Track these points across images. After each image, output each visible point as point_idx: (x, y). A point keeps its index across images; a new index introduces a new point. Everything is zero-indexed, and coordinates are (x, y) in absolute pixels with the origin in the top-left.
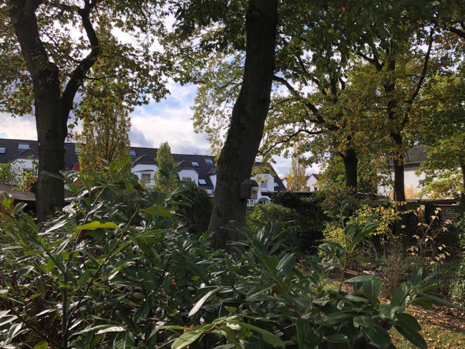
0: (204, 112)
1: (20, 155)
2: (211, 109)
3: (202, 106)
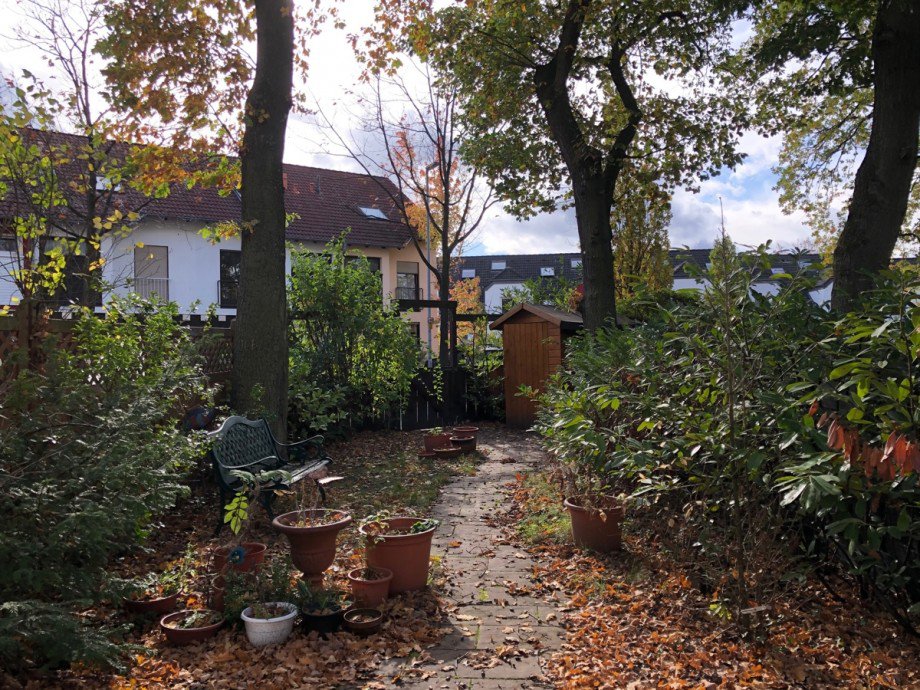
0: (798, 176)
1: (497, 278)
2: (810, 169)
3: (795, 166)
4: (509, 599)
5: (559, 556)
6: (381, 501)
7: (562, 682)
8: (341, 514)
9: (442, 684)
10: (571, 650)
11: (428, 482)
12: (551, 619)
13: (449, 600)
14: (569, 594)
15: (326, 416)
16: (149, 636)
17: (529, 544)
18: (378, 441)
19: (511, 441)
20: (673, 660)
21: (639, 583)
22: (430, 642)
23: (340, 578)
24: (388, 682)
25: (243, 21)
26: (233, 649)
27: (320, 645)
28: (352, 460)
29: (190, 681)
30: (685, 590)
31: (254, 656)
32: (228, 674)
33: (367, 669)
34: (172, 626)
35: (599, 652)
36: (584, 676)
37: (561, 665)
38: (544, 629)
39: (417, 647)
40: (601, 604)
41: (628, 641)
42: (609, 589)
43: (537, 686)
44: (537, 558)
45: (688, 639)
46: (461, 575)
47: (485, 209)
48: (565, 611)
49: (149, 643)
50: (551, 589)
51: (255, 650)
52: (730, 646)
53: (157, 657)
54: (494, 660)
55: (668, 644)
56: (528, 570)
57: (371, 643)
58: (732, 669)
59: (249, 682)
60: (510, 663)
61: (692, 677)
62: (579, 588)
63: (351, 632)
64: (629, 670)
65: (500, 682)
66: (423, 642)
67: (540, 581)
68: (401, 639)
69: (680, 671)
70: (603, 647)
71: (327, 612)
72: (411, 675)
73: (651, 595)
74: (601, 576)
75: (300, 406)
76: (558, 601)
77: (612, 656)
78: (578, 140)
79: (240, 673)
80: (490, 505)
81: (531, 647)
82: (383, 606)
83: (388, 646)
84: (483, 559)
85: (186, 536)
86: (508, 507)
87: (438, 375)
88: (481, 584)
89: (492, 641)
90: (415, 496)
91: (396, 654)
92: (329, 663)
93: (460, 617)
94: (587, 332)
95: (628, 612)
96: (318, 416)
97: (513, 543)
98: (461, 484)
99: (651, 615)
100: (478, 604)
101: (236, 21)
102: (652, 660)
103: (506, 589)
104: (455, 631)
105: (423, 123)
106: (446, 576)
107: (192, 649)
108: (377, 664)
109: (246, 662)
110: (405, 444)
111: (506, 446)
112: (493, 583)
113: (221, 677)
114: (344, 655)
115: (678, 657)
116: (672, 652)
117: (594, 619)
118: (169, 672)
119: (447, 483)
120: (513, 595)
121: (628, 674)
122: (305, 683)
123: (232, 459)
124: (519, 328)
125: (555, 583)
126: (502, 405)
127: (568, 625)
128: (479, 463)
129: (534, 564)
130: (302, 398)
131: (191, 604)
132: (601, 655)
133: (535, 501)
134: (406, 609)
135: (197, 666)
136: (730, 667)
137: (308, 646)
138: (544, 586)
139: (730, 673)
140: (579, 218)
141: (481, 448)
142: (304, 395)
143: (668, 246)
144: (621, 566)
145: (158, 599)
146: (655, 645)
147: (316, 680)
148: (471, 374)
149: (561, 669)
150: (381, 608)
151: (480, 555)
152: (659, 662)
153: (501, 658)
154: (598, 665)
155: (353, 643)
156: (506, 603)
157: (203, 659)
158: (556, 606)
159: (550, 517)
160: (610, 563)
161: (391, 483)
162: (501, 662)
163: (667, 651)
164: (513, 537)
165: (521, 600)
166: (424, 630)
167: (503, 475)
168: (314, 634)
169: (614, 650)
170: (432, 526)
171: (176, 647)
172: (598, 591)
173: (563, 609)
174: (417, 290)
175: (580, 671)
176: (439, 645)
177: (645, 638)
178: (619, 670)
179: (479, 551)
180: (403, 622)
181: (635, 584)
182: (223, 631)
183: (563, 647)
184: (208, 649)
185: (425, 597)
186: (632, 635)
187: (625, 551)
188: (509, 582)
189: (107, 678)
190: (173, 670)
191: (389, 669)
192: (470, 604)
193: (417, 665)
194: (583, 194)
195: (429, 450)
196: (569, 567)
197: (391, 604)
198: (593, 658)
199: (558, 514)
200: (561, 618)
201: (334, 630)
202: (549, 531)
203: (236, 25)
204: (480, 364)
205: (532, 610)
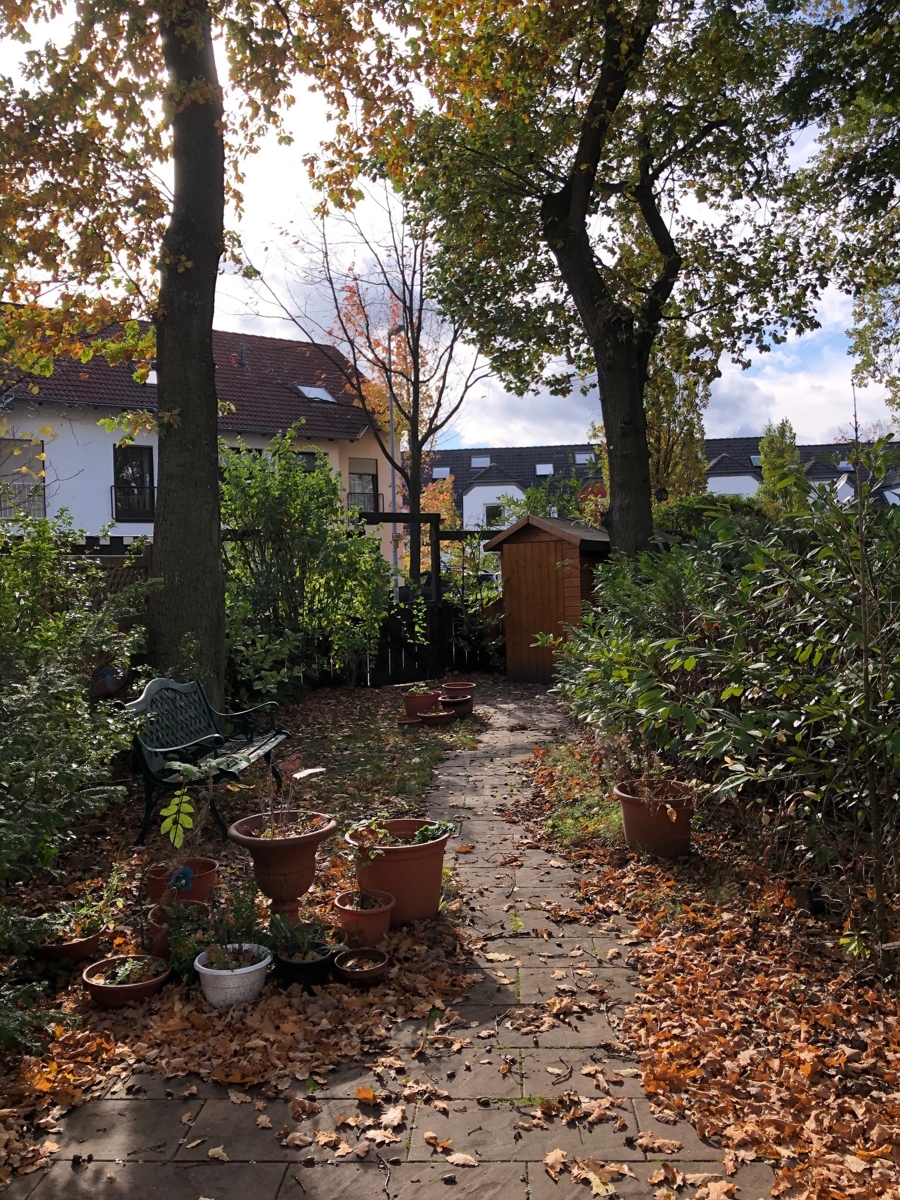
1: (478, 478)
4: (553, 927)
5: (609, 864)
6: (356, 787)
7: (647, 1052)
8: (323, 819)
9: (481, 1057)
10: (650, 1002)
11: (417, 760)
12: (614, 958)
13: (470, 932)
14: (632, 919)
15: (274, 673)
16: (68, 994)
17: (566, 847)
18: (340, 702)
19: (515, 700)
20: (793, 1016)
21: (726, 903)
22: (455, 994)
23: (319, 903)
24: (406, 1057)
25: (151, 134)
26: (185, 1012)
27: (305, 1004)
28: (309, 730)
29: (131, 1062)
30: (789, 911)
31: (216, 1021)
32: (183, 1050)
33: (374, 1037)
34: (99, 981)
35: (689, 1005)
36: (676, 1043)
37: (641, 1026)
38: (607, 972)
39: (439, 1003)
40: (679, 934)
41: (726, 988)
42: (686, 912)
43: (614, 1057)
44: (580, 866)
45: (807, 983)
46: (481, 894)
47: (467, 387)
48: (631, 944)
49: (69, 1006)
50: (607, 913)
51: (215, 1013)
52: (867, 992)
53: (83, 1026)
54: (548, 1020)
55: (781, 992)
56: (571, 886)
57: (376, 999)
58: (877, 1027)
59: (216, 1062)
60: (569, 1024)
61: (824, 1041)
62: (646, 911)
63: (346, 984)
64: (737, 1033)
65: (561, 1052)
66: (445, 995)
67: (591, 902)
68: (416, 993)
69: (807, 1032)
70: (694, 997)
71: (313, 956)
72: (437, 1045)
73: (745, 920)
74: (672, 893)
75: (238, 660)
76: (619, 930)
77: (709, 1012)
78: (603, 296)
79: (200, 1047)
80: (503, 792)
81: (594, 998)
82: (384, 943)
83: (399, 1002)
84: (507, 870)
85: (98, 843)
86: (528, 794)
87: (420, 611)
88: (510, 907)
89: (540, 992)
90: (403, 779)
91: (410, 1014)
92: (322, 1031)
93: (490, 956)
94: (622, 555)
95: (717, 945)
96: (263, 672)
97: (544, 846)
98: (459, 762)
99: (749, 948)
100: (511, 937)
101: (141, 134)
102: (765, 1016)
103: (547, 914)
104: (487, 978)
105: (384, 272)
106: (462, 897)
107: (129, 1013)
108: (388, 1029)
109: (205, 1031)
110: (378, 706)
111: (511, 706)
112: (528, 906)
113: (174, 1055)
114: (341, 1014)
115: (800, 1011)
116: (790, 1004)
117: (674, 956)
118: (101, 1049)
119: (442, 760)
120: (557, 922)
121: (736, 1039)
122: (291, 1060)
123: (158, 739)
124: (524, 549)
125: (611, 903)
126: (502, 651)
127: (639, 966)
128: (480, 732)
129: (577, 876)
130: (242, 648)
131: (119, 945)
132: (693, 1010)
133: (564, 785)
134: (417, 948)
135: (138, 1037)
136: (873, 1024)
137: (290, 1005)
138: (596, 908)
139: (875, 1034)
140: (603, 400)
141: (479, 709)
142: (245, 645)
143: (703, 434)
144: (697, 877)
145: (75, 941)
146: (765, 993)
147: (307, 1055)
148: (461, 611)
149: (642, 1032)
150: (382, 948)
151: (503, 865)
152: (774, 1019)
153: (556, 1016)
154: (692, 1026)
155: (351, 1000)
156: (550, 935)
157: (146, 1027)
158: (618, 937)
159: (590, 807)
160: (680, 873)
161: (367, 762)
162: (558, 1022)
163: (783, 1002)
164: (542, 837)
165: (568, 929)
166: (443, 977)
167: (513, 749)
168: (296, 988)
169: (709, 1002)
170: (445, 832)
171: (106, 1009)
172: (673, 914)
173: (628, 941)
174: (376, 496)
175: (668, 1035)
176: (467, 998)
177: (749, 983)
178: (724, 1033)
179: (500, 859)
180: (414, 967)
181: (721, 904)
182: (170, 986)
183: (638, 998)
184: (151, 1013)
185: (439, 928)
186: (730, 980)
187: (696, 854)
188: (549, 903)
189: (15, 1061)
190: (105, 1045)
191: (406, 1036)
192: (501, 936)
193: (443, 1031)
194: (609, 368)
195: (411, 713)
196: (625, 881)
197: (395, 941)
198: (684, 1015)
199: (598, 804)
200: (628, 952)
201: (324, 982)
202: (590, 829)
203: (141, 140)
204: (471, 598)
205: (586, 944)
